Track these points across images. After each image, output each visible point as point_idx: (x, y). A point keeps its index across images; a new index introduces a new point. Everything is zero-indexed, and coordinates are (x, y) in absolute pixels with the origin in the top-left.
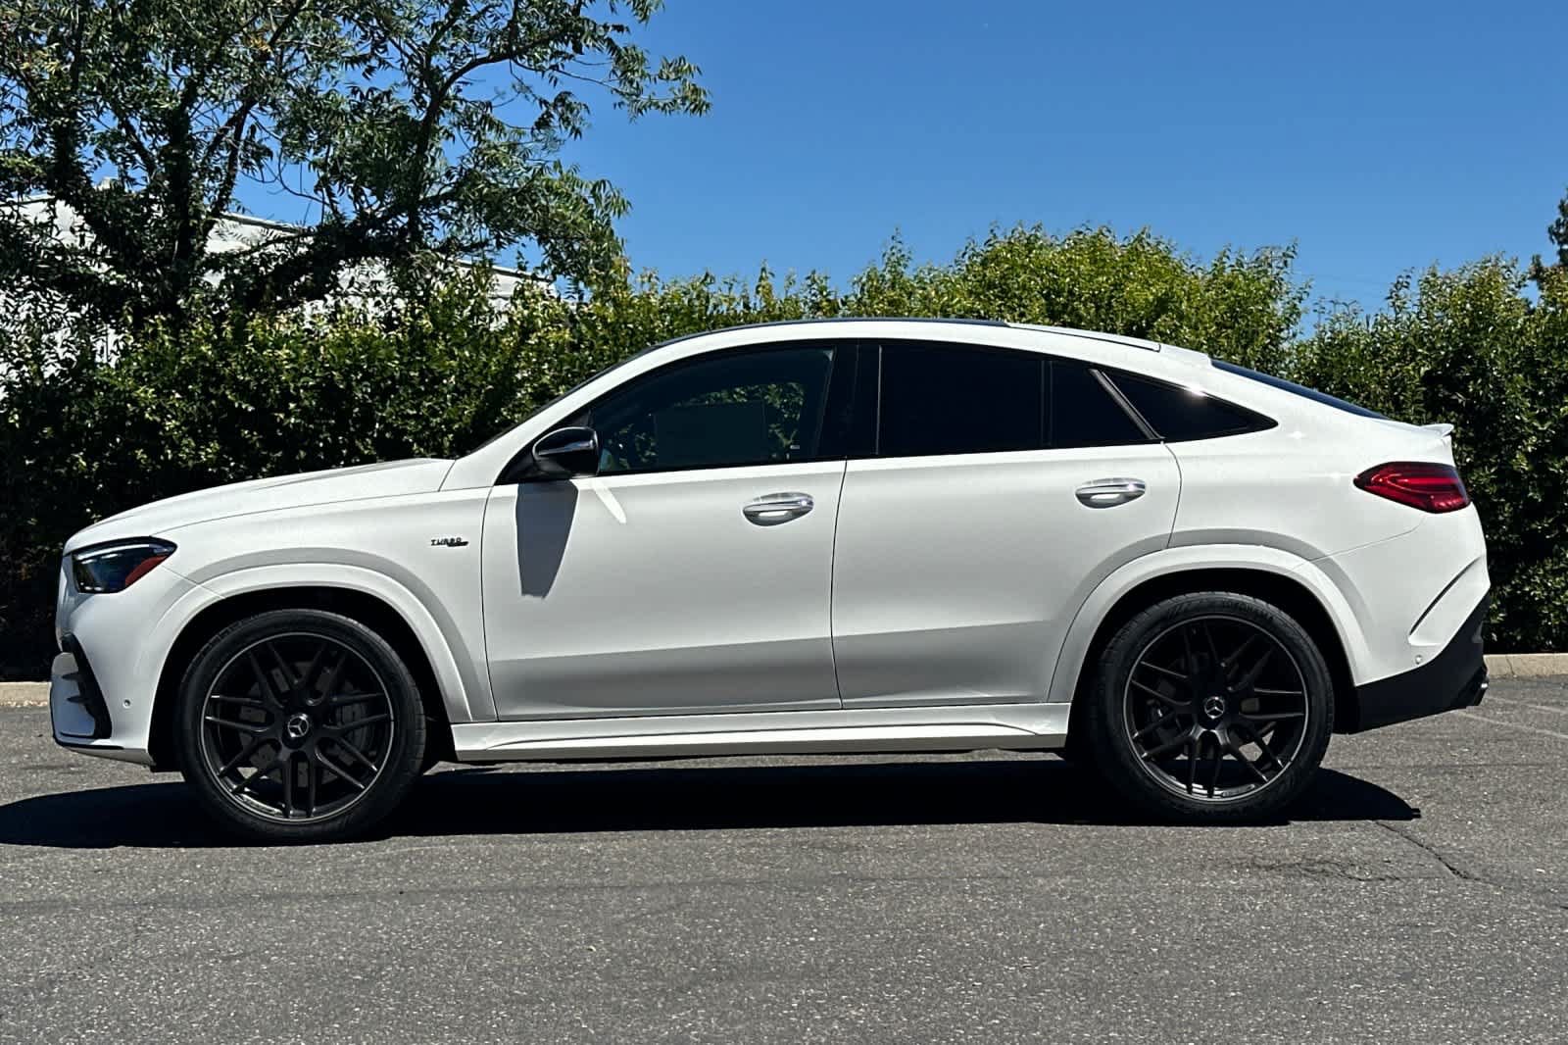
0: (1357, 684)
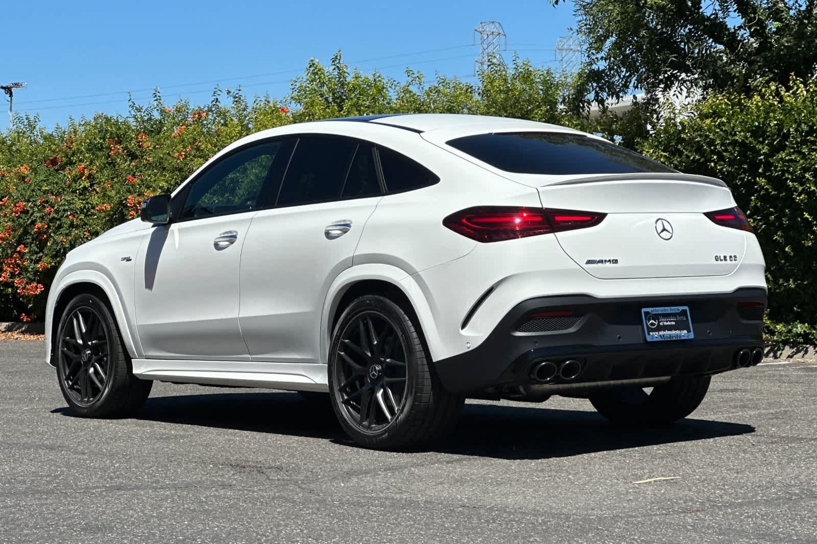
0: (434, 361)
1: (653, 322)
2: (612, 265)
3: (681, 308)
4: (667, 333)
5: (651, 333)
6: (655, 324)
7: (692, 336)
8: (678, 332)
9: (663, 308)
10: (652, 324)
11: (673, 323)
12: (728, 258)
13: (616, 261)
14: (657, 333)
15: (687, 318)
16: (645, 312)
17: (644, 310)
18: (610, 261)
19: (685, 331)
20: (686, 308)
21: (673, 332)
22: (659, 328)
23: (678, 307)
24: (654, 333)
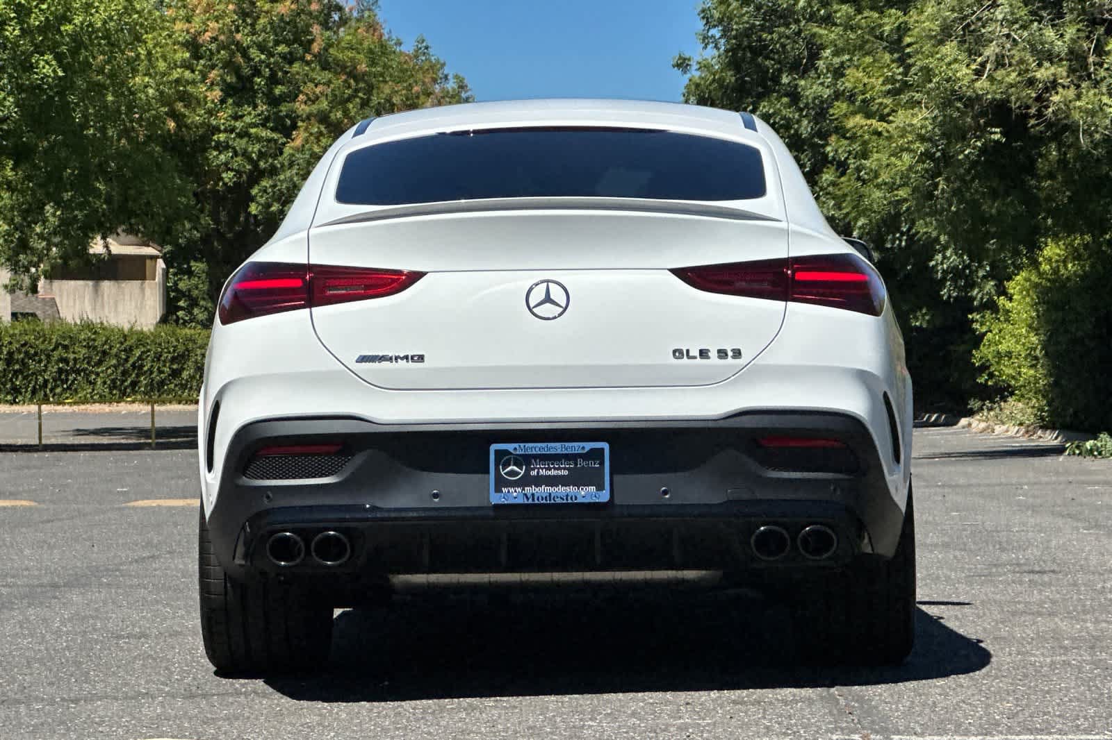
1: (515, 468)
2: (411, 365)
3: (589, 446)
4: (543, 490)
5: (505, 490)
6: (518, 474)
7: (604, 496)
8: (571, 490)
9: (544, 445)
10: (513, 473)
11: (566, 473)
12: (713, 354)
13: (421, 358)
14: (519, 490)
15: (602, 463)
16: (497, 452)
17: (494, 447)
18: (406, 357)
19: (593, 489)
20: (605, 446)
21: (560, 490)
22: (526, 481)
23: (582, 444)
24: (512, 490)
